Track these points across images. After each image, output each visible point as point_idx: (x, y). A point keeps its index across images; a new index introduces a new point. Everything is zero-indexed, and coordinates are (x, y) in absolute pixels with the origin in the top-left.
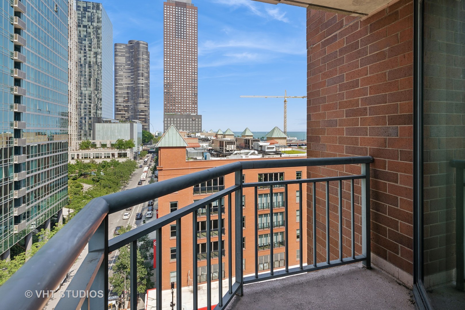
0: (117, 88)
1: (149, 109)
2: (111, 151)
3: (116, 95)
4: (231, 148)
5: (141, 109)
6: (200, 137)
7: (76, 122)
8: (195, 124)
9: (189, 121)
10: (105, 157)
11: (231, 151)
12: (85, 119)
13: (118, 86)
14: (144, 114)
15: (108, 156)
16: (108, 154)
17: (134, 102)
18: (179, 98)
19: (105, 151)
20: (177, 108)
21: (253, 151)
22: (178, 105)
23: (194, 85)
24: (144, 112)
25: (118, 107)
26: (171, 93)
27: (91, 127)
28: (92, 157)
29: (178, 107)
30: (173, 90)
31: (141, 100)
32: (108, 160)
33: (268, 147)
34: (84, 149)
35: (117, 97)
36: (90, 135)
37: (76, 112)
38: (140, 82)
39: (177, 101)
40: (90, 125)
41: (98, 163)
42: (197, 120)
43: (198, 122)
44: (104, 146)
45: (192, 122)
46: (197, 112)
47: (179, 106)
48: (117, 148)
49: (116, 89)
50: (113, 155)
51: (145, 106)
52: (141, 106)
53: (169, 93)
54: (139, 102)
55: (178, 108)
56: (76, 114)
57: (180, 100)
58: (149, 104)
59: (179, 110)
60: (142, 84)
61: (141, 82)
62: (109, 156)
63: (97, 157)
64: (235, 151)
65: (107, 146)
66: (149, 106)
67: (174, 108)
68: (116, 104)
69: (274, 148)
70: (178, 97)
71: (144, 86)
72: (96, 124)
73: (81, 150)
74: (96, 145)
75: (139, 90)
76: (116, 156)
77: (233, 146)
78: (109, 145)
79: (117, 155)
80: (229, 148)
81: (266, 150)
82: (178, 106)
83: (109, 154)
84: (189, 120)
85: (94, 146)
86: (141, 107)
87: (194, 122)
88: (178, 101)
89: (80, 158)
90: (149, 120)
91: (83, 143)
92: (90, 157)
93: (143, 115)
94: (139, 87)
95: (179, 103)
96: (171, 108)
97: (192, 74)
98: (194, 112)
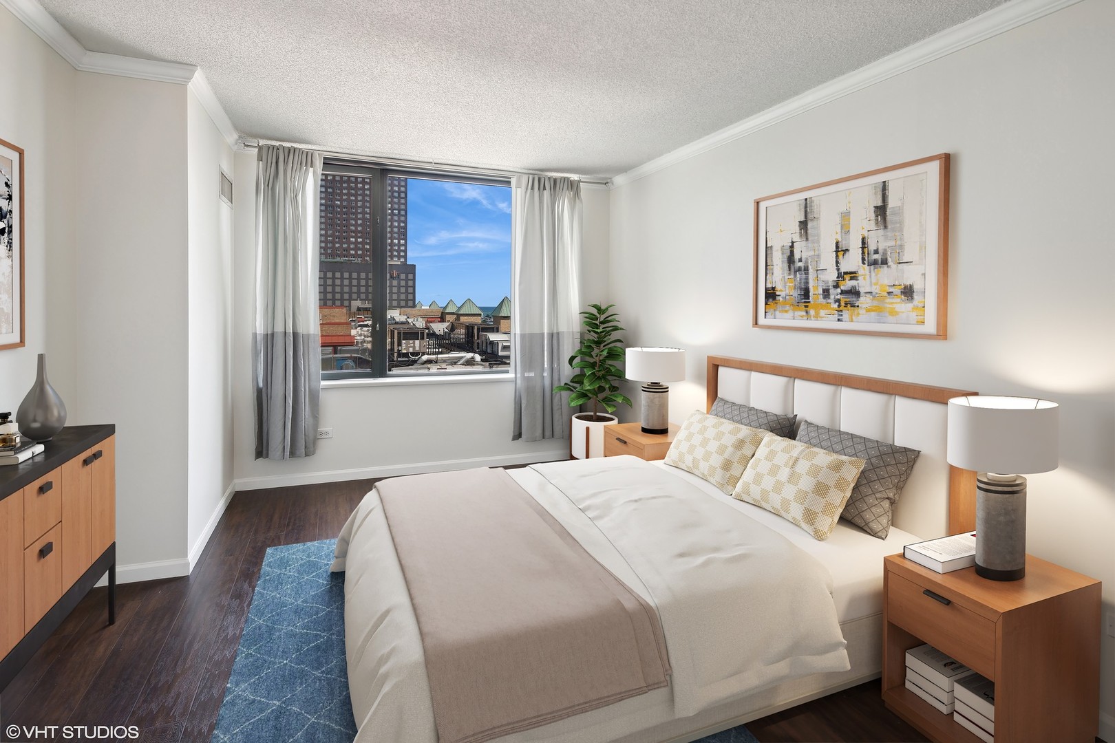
4: (414, 347)
6: (394, 319)
8: (399, 287)
18: (359, 222)
20: (352, 246)
21: (469, 355)
22: (356, 238)
23: (399, 189)
26: (338, 206)
29: (356, 243)
30: (341, 200)
33: (504, 344)
39: (353, 228)
42: (403, 276)
43: (407, 283)
45: (391, 283)
46: (405, 257)
47: (360, 240)
53: (332, 206)
55: (356, 246)
57: (360, 225)
59: (360, 252)
64: (423, 354)
67: (345, 246)
70: (356, 219)
77: (417, 342)
80: (407, 348)
81: (501, 353)
82: (356, 240)
87: (395, 283)
88: (356, 228)
95: (359, 235)
96: (337, 245)
98: (399, 257)
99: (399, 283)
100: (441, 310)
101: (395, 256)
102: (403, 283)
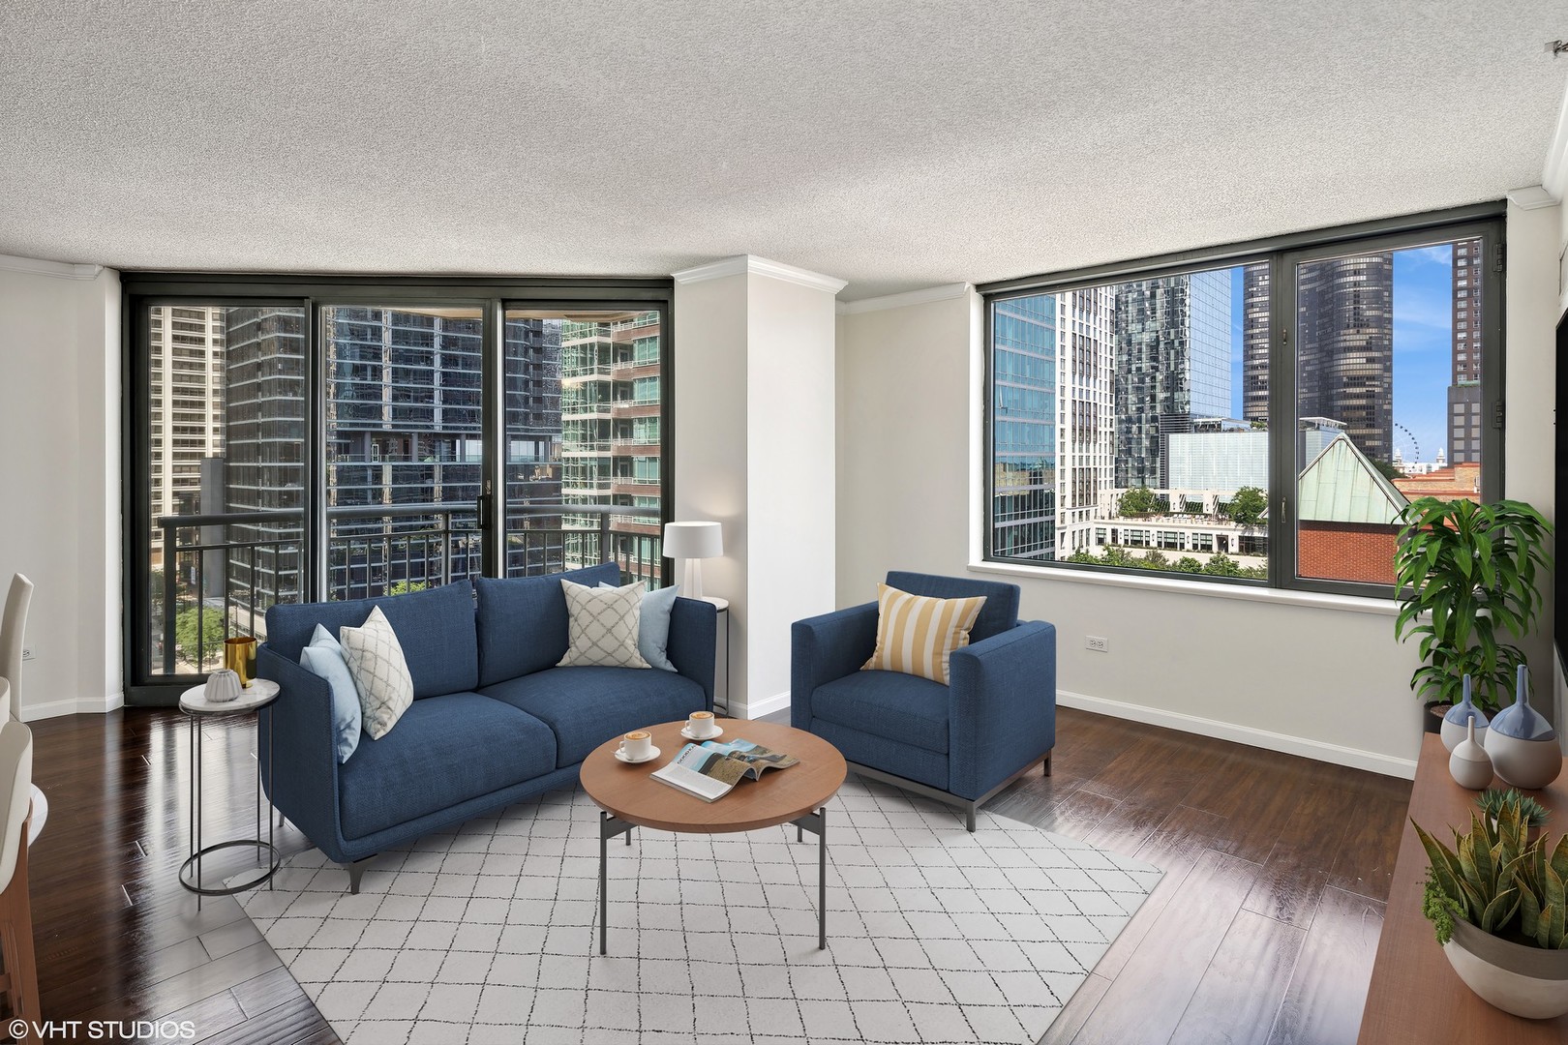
0: (1252, 306)
1: (1389, 369)
2: (1214, 529)
3: (1250, 332)
5: (1351, 373)
7: (1112, 433)
10: (1195, 546)
12: (1139, 420)
13: (1255, 300)
14: (1364, 390)
15: (1204, 542)
16: (1204, 537)
17: (1321, 349)
19: (1194, 525)
24: (1364, 385)
25: (1256, 373)
27: (1158, 449)
28: (1154, 544)
31: (1353, 338)
32: (1203, 559)
34: (1132, 516)
35: (1252, 337)
36: (1153, 472)
37: (1111, 402)
38: (1345, 268)
40: (1154, 439)
41: (1170, 563)
44: (1193, 508)
48: (1238, 521)
49: (1250, 311)
50: (1223, 542)
51: (1370, 360)
52: (1351, 361)
54: (1342, 344)
56: (1111, 408)
58: (1390, 349)
60: (1356, 273)
61: (1352, 267)
62: (1208, 543)
63: (1171, 546)
65: (1205, 511)
66: (1389, 358)
68: (1250, 363)
71: (1364, 278)
72: (1171, 436)
73: (1121, 518)
74: (1168, 505)
75: (1342, 298)
76: (1234, 547)
78: (1209, 508)
79: (1236, 542)
83: (1209, 538)
85: (1163, 507)
86: (1354, 363)
89: (1121, 542)
90: (1389, 412)
91: (1130, 496)
92: (1148, 543)
93: (1358, 396)
94: (1342, 286)
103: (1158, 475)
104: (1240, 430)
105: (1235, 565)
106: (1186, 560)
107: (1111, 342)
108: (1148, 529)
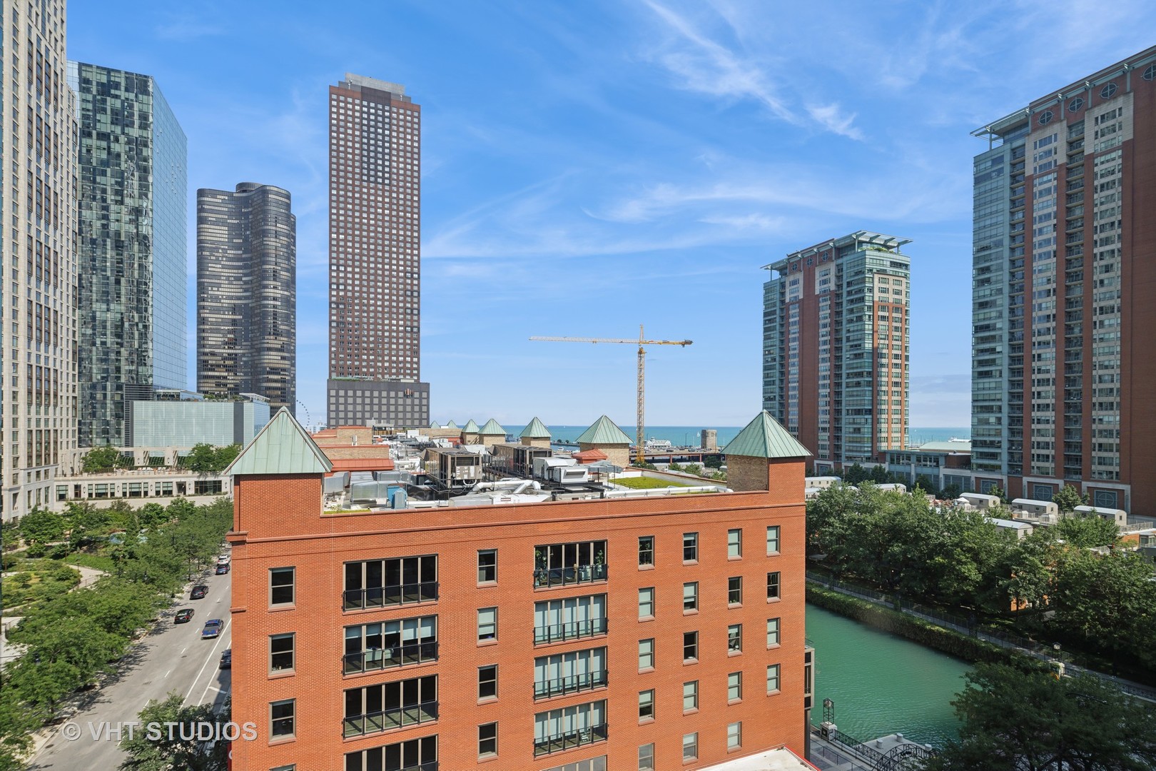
0: (204, 308)
1: (293, 365)
2: (175, 478)
3: (202, 327)
4: (469, 474)
5: (272, 365)
6: (416, 440)
7: (74, 398)
8: (413, 405)
9: (396, 397)
10: (158, 493)
11: (467, 481)
12: (105, 388)
13: (206, 304)
14: (279, 377)
15: (165, 489)
16: (166, 485)
17: (252, 347)
18: (372, 339)
19: (157, 475)
20: (364, 364)
21: (527, 483)
22: (368, 355)
23: (412, 305)
24: (279, 374)
25: (206, 358)
26: (350, 323)
27: (123, 412)
28: (119, 494)
29: (368, 360)
30: (353, 317)
31: (272, 341)
32: (165, 502)
33: (568, 471)
34: (97, 472)
35: (203, 331)
36: (118, 432)
37: (74, 370)
38: (268, 294)
39: (365, 345)
40: (119, 405)
41: (135, 509)
42: (417, 395)
43: (421, 402)
44: (156, 462)
45: (405, 401)
46: (418, 375)
47: (372, 357)
48: (194, 469)
49: (202, 311)
50: (181, 487)
51: (283, 358)
52: (272, 357)
53: (343, 323)
54: (266, 345)
55: (368, 363)
56: (74, 375)
57: (372, 342)
58: (295, 353)
59: (372, 370)
60: (275, 299)
61: (272, 295)
62: (169, 489)
63: (135, 494)
64: (478, 481)
65: (166, 464)
66: (294, 358)
67: (357, 363)
68: (202, 350)
69: (584, 473)
70: (368, 336)
71: (279, 303)
72: (135, 402)
73: (85, 474)
74: (132, 460)
75: (265, 315)
76: (191, 490)
77: (472, 468)
78: (170, 461)
79: (193, 486)
80: (462, 475)
81: (564, 481)
82: (368, 358)
83: (169, 485)
84: (397, 394)
85: (128, 462)
86: (272, 359)
87: (409, 401)
88: (368, 346)
89: (85, 495)
90: (294, 393)
91: (93, 455)
92: (113, 494)
93: (276, 381)
94: (265, 306)
95: (371, 352)
96: (349, 363)
97: (405, 277)
98: (412, 375)
99: (413, 402)
100: (461, 430)
101: (408, 374)
102: (417, 402)
103: (123, 435)
104: (196, 400)
105: (192, 505)
106: (150, 505)
107: (74, 315)
108: (111, 482)
